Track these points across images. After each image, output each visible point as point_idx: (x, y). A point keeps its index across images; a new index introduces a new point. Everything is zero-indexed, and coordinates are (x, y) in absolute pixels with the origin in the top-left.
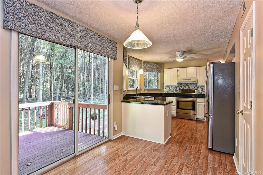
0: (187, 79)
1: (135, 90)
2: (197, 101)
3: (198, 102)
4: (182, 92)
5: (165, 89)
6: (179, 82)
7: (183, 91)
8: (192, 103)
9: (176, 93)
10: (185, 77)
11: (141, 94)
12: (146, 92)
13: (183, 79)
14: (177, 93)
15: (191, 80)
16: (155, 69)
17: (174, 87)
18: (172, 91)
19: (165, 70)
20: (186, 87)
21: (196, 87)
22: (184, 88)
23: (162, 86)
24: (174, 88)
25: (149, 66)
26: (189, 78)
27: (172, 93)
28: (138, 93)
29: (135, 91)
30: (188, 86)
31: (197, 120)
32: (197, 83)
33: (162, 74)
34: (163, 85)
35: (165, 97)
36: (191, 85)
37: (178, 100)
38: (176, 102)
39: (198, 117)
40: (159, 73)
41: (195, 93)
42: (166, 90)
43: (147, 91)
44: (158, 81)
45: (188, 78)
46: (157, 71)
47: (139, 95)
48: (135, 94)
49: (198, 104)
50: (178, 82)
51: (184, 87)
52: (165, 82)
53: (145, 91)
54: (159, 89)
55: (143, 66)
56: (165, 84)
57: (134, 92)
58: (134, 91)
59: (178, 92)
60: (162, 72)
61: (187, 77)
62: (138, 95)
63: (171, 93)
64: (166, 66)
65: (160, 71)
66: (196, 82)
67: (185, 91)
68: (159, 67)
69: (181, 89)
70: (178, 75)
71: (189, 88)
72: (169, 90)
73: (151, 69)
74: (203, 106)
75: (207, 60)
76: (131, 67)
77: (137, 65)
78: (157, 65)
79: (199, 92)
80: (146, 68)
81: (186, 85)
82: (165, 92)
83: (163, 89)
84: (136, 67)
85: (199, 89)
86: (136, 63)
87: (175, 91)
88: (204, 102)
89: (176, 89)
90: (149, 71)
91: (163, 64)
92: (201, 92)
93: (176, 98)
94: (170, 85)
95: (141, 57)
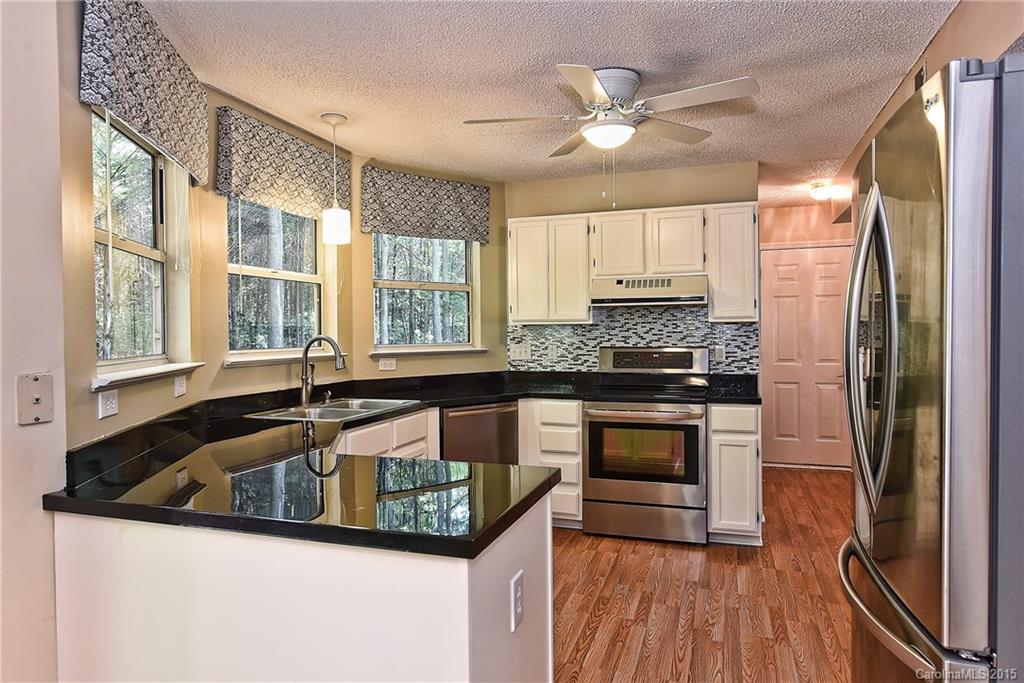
0: (645, 283)
1: (296, 361)
2: (715, 424)
3: (715, 431)
4: (615, 366)
5: (512, 346)
6: (603, 301)
7: (621, 357)
8: (679, 433)
9: (579, 372)
10: (632, 269)
12: (388, 370)
13: (620, 282)
14: (584, 369)
15: (669, 285)
16: (448, 217)
17: (568, 332)
18: (553, 358)
19: (512, 224)
20: (640, 330)
21: (697, 328)
22: (626, 339)
23: (496, 327)
24: (568, 341)
25: (405, 196)
26: (660, 276)
27: (558, 368)
28: (320, 380)
29: (297, 369)
30: (648, 326)
31: (713, 546)
32: (706, 306)
33: (493, 248)
34: (504, 320)
35: (515, 399)
36: (667, 316)
37: (595, 416)
38: (580, 429)
39: (719, 522)
40: (476, 245)
41: (691, 368)
42: (520, 356)
43: (394, 361)
44: (468, 293)
45: (649, 275)
46: (463, 234)
47: (332, 398)
48: (300, 390)
49: (715, 439)
50: (593, 301)
51: (630, 333)
52: (511, 301)
53: (383, 365)
54: (479, 347)
55: (364, 189)
56: (511, 318)
57: (290, 380)
58: (284, 368)
59: (594, 363)
60: (493, 236)
61: (645, 272)
62: (318, 394)
63: (553, 373)
64: (515, 197)
65: (481, 229)
66: (702, 299)
67: (637, 355)
68: (474, 207)
69: (612, 347)
70: (594, 255)
71: (656, 338)
72: (538, 354)
73: (421, 214)
74: (750, 452)
75: (761, 164)
76: (247, 184)
77: (304, 176)
78: (461, 190)
79: (718, 360)
80: (386, 204)
81: (641, 320)
82: (514, 366)
83: (503, 347)
84: (302, 195)
85: (715, 344)
86: (299, 161)
87: (574, 359)
88: (753, 429)
89: (579, 348)
90: (406, 228)
91: (501, 185)
92: (729, 365)
93: (583, 407)
94: (545, 318)
95: (333, 117)
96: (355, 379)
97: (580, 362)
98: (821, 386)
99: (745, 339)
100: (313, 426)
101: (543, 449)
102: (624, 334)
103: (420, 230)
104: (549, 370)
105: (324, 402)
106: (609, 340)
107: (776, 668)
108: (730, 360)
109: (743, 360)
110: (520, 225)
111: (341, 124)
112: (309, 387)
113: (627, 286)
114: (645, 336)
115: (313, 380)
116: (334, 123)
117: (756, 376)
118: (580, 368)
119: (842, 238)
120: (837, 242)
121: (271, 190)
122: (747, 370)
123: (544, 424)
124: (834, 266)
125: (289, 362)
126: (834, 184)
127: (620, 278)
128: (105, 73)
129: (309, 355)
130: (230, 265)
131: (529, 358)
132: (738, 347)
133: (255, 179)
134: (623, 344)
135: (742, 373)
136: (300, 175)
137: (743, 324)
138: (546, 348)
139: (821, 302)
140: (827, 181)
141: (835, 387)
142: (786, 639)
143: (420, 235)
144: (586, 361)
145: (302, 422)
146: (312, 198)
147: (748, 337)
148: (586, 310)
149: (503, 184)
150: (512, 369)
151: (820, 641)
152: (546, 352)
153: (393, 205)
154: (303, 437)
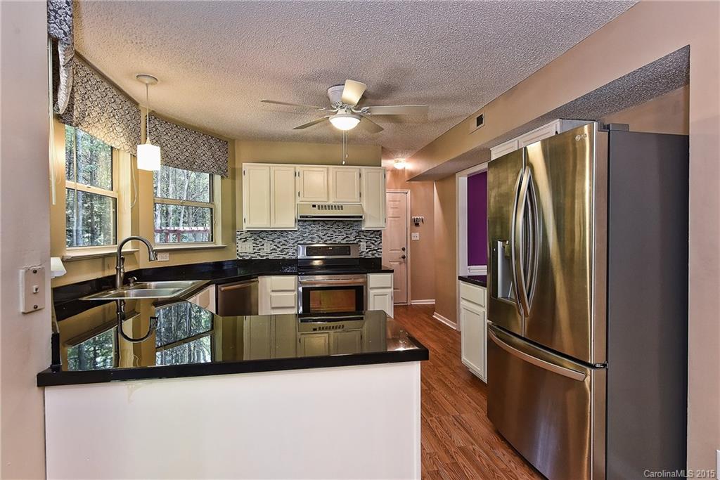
0: (329, 207)
1: (111, 255)
2: (370, 285)
3: (371, 288)
4: (307, 255)
5: (240, 243)
7: (311, 249)
8: (354, 291)
9: (284, 259)
10: (321, 199)
11: (143, 276)
12: (164, 261)
13: (314, 206)
14: (287, 257)
16: (204, 158)
18: (268, 251)
19: (245, 167)
20: (320, 234)
23: (230, 231)
24: (277, 240)
25: (177, 140)
26: (337, 204)
27: (271, 257)
28: (128, 269)
29: (112, 261)
30: (325, 232)
33: (229, 181)
35: (256, 277)
36: (336, 226)
37: (306, 284)
40: (217, 178)
41: (350, 254)
42: (246, 249)
43: (168, 255)
44: (211, 209)
45: (331, 203)
46: (211, 169)
47: (134, 281)
48: (114, 277)
49: (371, 293)
50: (299, 217)
51: (314, 236)
52: (244, 215)
53: (161, 257)
54: (220, 244)
55: (149, 132)
56: (245, 225)
57: (104, 270)
58: (99, 262)
59: (292, 253)
61: (328, 201)
62: (126, 279)
63: (267, 260)
64: (242, 150)
65: (223, 168)
66: (361, 217)
67: (320, 247)
68: (219, 153)
69: (304, 244)
70: (299, 189)
71: (329, 238)
72: (258, 248)
73: (187, 154)
74: (388, 298)
75: (382, 148)
76: (84, 118)
77: (117, 117)
78: (211, 141)
79: (362, 250)
80: (164, 145)
81: (320, 228)
82: (241, 256)
83: (234, 244)
84: (115, 131)
85: (360, 241)
86: (114, 105)
87: (282, 251)
88: (390, 286)
89: (284, 244)
90: (177, 162)
91: (233, 141)
92: (368, 253)
93: (298, 279)
94: (269, 226)
95: (147, 78)
96: (141, 268)
97: (285, 253)
98: (392, 263)
99: (375, 239)
100: (125, 303)
101: (273, 306)
102: (311, 236)
103: (187, 165)
104: (265, 258)
105: (129, 285)
106: (302, 240)
107: (438, 402)
108: (368, 250)
109: (374, 250)
110: (252, 168)
111: (152, 84)
112: (122, 274)
113: (319, 209)
114: (323, 237)
115: (124, 269)
116: (147, 82)
117: (381, 258)
118: (284, 256)
119: (401, 188)
120: (399, 190)
121: (98, 125)
122: (376, 255)
123: (273, 291)
124: (397, 202)
125: (104, 257)
126: (407, 162)
127: (314, 203)
128: (67, 13)
129: (122, 251)
130: (67, 181)
131: (252, 251)
132: (372, 243)
133: (89, 115)
134: (310, 242)
135: (374, 257)
136: (114, 116)
137: (374, 231)
138: (263, 245)
139: (391, 220)
140: (402, 160)
141: (397, 263)
142: (433, 388)
143: (186, 168)
144: (288, 252)
145: (117, 300)
146: (122, 135)
147: (377, 238)
148: (294, 222)
149: (234, 141)
150: (240, 258)
151: (446, 385)
152: (263, 247)
153: (169, 146)
154: (117, 312)
